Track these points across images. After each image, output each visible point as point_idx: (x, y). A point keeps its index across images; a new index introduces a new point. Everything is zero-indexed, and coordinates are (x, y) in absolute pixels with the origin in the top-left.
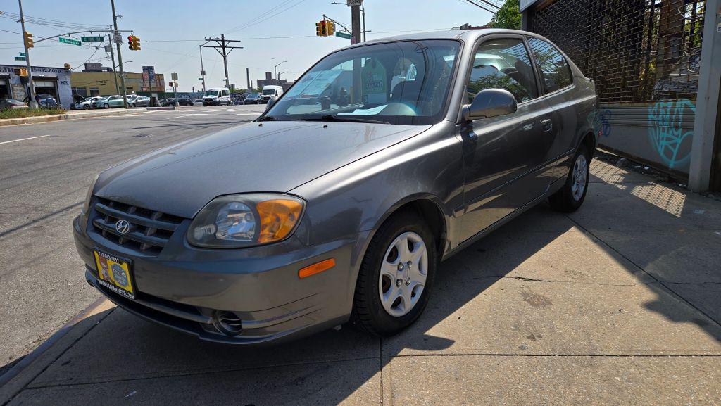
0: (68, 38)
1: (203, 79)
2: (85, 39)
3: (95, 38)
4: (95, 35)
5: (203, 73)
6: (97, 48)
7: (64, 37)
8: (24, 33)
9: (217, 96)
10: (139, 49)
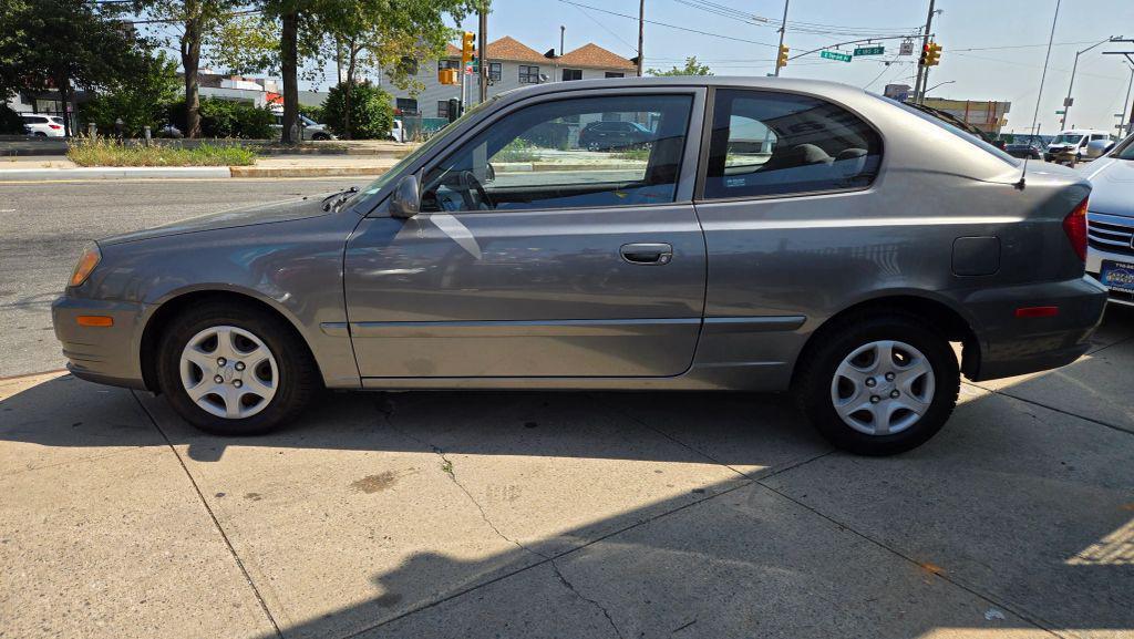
0: (835, 51)
1: (1065, 113)
2: (858, 52)
3: (873, 49)
4: (874, 45)
5: (1069, 102)
6: (887, 64)
7: (830, 50)
8: (781, 46)
9: (1077, 145)
10: (937, 63)
